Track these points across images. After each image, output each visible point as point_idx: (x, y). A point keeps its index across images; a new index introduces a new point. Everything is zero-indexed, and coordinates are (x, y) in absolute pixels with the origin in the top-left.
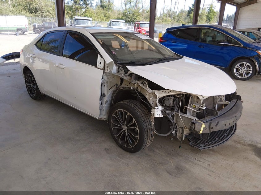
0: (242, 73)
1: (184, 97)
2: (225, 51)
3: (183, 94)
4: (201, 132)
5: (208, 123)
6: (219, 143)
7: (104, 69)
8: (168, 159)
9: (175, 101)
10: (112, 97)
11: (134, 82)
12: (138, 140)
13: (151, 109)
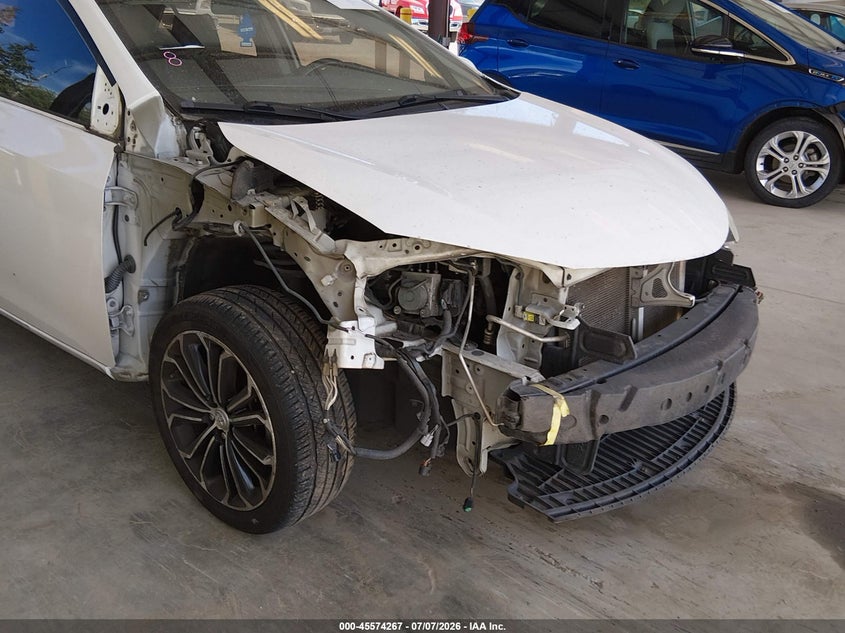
0: (790, 178)
1: (486, 272)
2: (721, 81)
3: (480, 261)
4: (551, 439)
5: (586, 396)
6: (646, 484)
7: (119, 137)
8: (419, 559)
9: (447, 294)
10: (171, 272)
11: (251, 197)
12: (273, 477)
13: (324, 330)
